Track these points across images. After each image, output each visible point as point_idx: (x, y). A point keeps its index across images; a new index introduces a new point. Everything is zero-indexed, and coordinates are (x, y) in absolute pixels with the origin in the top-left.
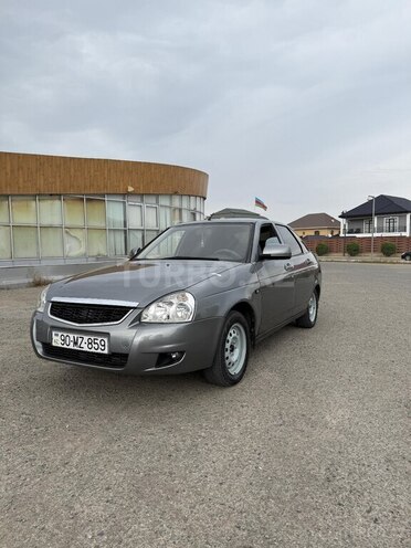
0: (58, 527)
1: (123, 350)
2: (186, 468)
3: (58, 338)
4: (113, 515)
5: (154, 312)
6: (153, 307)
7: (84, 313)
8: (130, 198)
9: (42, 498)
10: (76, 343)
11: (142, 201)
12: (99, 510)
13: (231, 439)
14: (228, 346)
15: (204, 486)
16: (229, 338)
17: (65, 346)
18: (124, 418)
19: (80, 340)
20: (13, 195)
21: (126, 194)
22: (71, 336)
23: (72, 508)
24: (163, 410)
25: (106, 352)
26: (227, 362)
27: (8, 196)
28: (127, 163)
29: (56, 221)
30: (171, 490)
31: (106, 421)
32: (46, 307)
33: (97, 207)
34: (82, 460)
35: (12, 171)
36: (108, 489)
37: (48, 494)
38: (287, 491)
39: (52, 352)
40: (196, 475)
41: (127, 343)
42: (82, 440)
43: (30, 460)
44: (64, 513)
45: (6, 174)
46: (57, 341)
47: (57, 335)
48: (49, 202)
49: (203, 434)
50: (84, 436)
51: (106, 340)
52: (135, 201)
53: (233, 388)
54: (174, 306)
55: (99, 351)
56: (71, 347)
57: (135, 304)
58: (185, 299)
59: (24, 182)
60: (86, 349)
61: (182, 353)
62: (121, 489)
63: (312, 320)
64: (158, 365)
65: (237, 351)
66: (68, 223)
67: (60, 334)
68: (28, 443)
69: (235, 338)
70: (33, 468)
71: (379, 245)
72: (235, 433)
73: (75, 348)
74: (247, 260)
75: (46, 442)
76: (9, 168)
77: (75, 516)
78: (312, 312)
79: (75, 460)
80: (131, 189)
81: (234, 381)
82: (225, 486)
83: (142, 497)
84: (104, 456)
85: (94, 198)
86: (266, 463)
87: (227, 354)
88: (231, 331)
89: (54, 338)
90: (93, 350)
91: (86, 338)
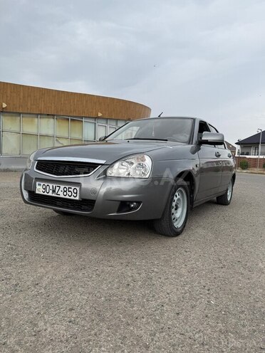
0: (19, 343)
1: (92, 197)
2: (144, 296)
3: (41, 187)
4: (74, 336)
5: (118, 169)
6: (117, 165)
7: (62, 168)
8: (99, 121)
9: (9, 313)
10: (54, 191)
11: (107, 123)
12: (61, 329)
13: (181, 275)
14: (174, 204)
15: (162, 314)
16: (175, 198)
17: (45, 194)
18: (89, 252)
19: (57, 188)
20: (23, 113)
21: (97, 118)
22: (51, 185)
23: (36, 325)
24: (121, 249)
25: (77, 198)
26: (173, 217)
27: (20, 114)
28: (98, 97)
29: (50, 132)
30: (131, 316)
31: (74, 254)
32: (33, 164)
33: (77, 125)
34: (51, 283)
35: (24, 97)
36: (71, 310)
37: (16, 310)
38: (244, 326)
39: (35, 198)
40: (153, 304)
41: (95, 192)
42: (52, 267)
43: (6, 279)
44: (27, 329)
45: (20, 99)
46: (39, 190)
47: (39, 185)
48: (47, 120)
49: (156, 270)
50: (55, 264)
51: (78, 189)
52: (102, 122)
53: (176, 238)
54: (134, 166)
55: (72, 198)
56: (50, 194)
57: (103, 162)
58: (144, 160)
59: (31, 105)
60: (62, 196)
61: (139, 203)
62: (83, 311)
63: (229, 199)
64: (119, 211)
65: (180, 210)
66: (58, 134)
67: (42, 184)
68: (7, 265)
69: (179, 199)
70: (8, 286)
71: (262, 163)
72: (184, 271)
73: (54, 195)
74: (190, 142)
75: (22, 266)
76: (22, 94)
77: (37, 334)
78: (229, 193)
79: (45, 281)
80: (100, 115)
81: (177, 233)
82: (181, 316)
83: (103, 320)
84: (70, 280)
85: (76, 119)
86: (216, 298)
87: (173, 210)
88: (177, 194)
89: (38, 187)
90: (67, 197)
91: (62, 187)
